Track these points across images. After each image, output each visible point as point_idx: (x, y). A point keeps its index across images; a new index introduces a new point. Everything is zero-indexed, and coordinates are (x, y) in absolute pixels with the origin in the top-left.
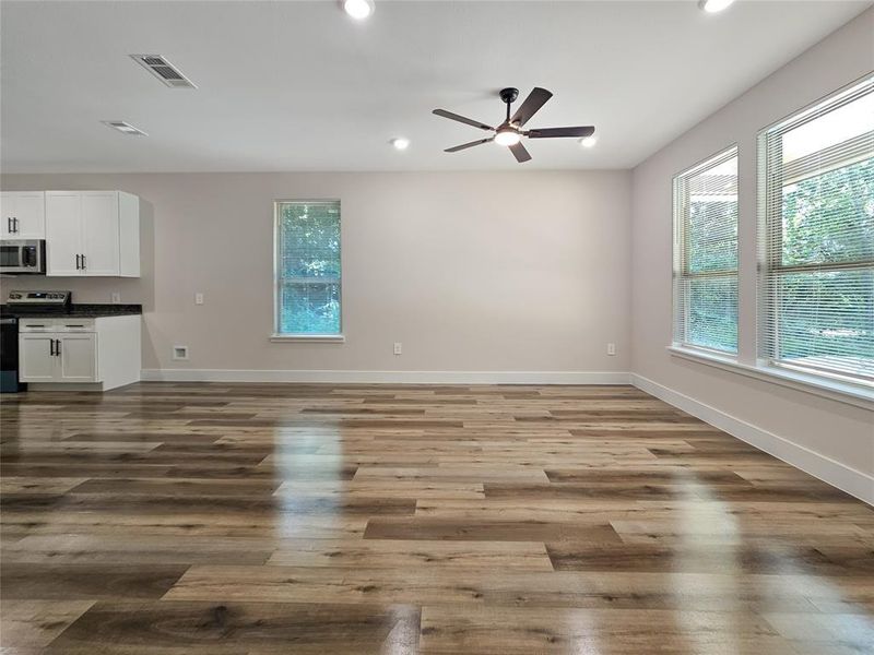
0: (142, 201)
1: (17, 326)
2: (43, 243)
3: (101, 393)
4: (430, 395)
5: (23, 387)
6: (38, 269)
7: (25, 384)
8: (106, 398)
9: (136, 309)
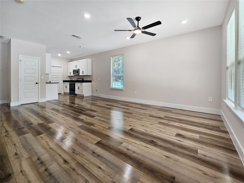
0: (92, 60)
1: (75, 84)
2: (79, 69)
3: (84, 97)
4: (139, 106)
5: (76, 95)
6: (78, 74)
7: (76, 94)
8: (85, 98)
9: (90, 81)
